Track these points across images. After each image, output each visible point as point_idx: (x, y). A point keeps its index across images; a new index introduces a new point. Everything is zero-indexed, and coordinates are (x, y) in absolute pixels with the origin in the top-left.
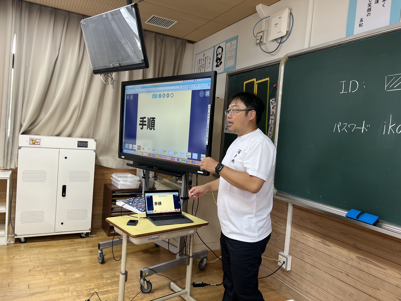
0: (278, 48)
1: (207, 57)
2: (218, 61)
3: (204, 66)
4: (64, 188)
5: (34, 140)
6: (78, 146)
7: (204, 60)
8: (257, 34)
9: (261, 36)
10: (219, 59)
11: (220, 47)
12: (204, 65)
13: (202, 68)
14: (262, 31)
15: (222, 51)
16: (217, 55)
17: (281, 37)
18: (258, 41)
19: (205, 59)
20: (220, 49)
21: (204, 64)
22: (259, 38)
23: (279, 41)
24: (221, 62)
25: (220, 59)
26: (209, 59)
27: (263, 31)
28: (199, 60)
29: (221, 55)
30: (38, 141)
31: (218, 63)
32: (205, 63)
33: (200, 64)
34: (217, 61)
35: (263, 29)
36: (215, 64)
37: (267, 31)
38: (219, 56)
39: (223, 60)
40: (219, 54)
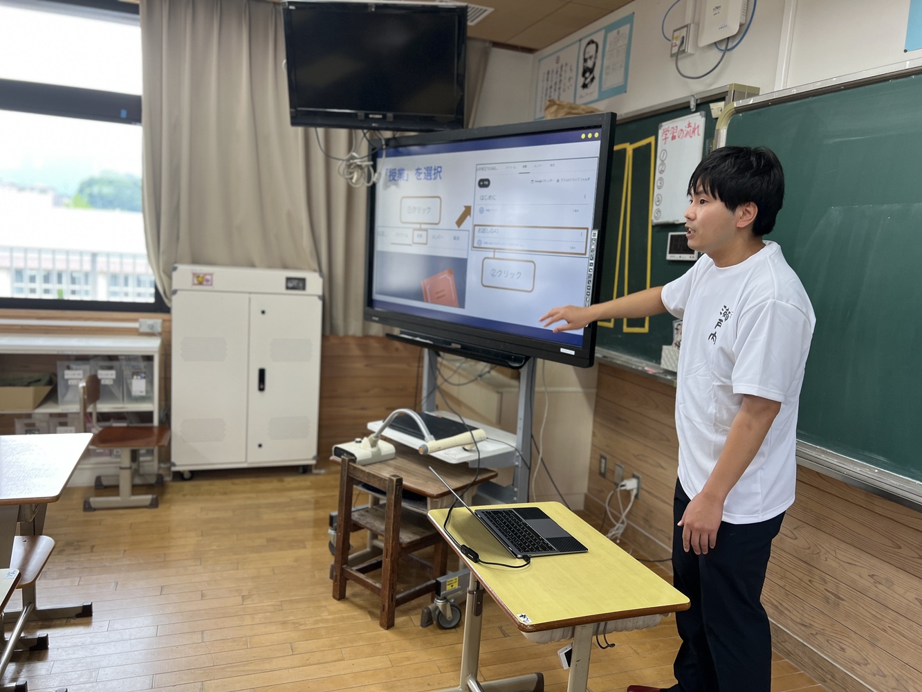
0: (719, 63)
1: (564, 65)
2: (587, 75)
3: (558, 87)
4: (262, 373)
5: (201, 275)
6: (288, 288)
7: (559, 73)
8: (675, 31)
9: (683, 37)
10: (588, 71)
11: (592, 42)
12: (558, 83)
13: (553, 90)
14: (686, 24)
15: (597, 51)
16: (585, 60)
17: (728, 38)
18: (675, 50)
19: (559, 70)
20: (593, 46)
21: (558, 80)
22: (678, 43)
23: (723, 47)
24: (593, 79)
25: (591, 70)
26: (568, 68)
27: (687, 26)
28: (546, 73)
29: (593, 60)
30: (208, 277)
31: (586, 79)
32: (561, 81)
33: (549, 82)
34: (584, 75)
35: (688, 20)
36: (581, 81)
37: (698, 25)
38: (590, 64)
39: (596, 72)
40: (591, 58)
